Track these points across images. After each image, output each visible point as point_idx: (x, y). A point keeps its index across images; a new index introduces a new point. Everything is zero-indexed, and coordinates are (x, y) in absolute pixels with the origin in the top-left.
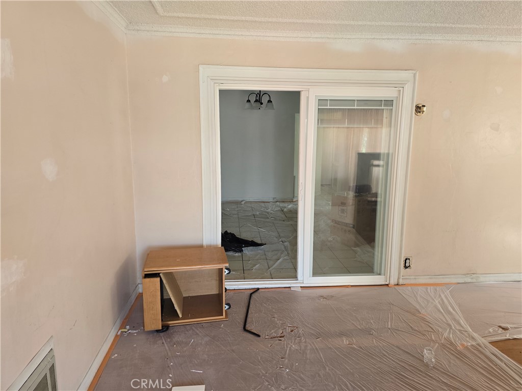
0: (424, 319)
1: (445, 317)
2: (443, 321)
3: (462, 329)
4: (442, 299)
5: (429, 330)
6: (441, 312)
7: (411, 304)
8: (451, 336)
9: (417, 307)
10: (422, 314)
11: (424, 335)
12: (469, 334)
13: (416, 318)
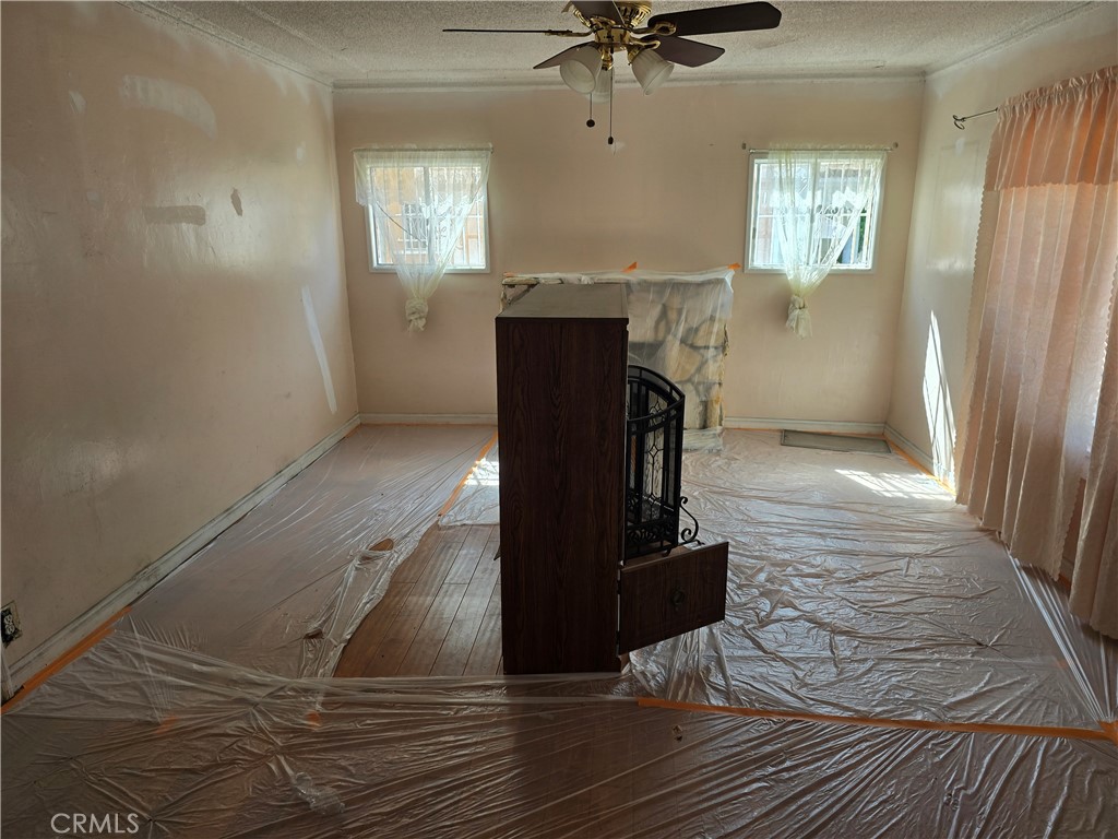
0: (182, 733)
1: (212, 693)
2: (218, 702)
3: (270, 690)
4: (151, 660)
5: (227, 744)
6: (192, 688)
7: (108, 721)
8: (275, 719)
9: (132, 716)
10: (166, 723)
11: (233, 762)
12: (293, 689)
13: (163, 743)
